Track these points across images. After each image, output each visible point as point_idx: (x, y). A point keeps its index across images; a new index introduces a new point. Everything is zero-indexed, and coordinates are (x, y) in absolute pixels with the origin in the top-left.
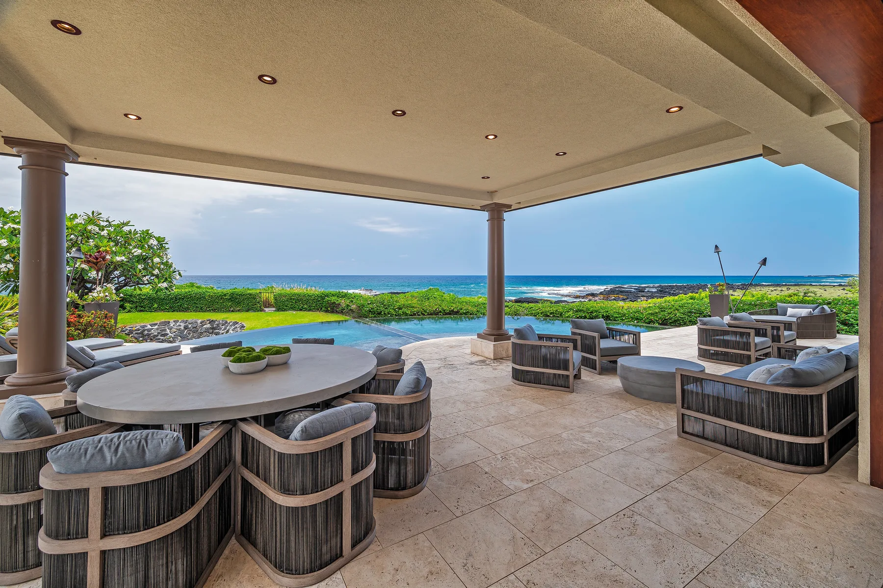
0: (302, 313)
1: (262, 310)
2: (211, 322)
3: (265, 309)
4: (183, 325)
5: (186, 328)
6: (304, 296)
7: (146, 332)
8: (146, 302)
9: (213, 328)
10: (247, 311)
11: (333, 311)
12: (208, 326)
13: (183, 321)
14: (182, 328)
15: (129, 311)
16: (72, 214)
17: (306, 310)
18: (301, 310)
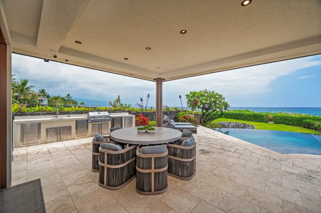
0: (288, 126)
1: (267, 122)
2: (244, 124)
3: (269, 122)
4: (235, 124)
5: (235, 125)
6: (290, 117)
7: (224, 125)
8: (228, 115)
9: (244, 127)
10: (260, 122)
11: (309, 128)
12: (243, 126)
13: (235, 123)
14: (234, 125)
15: (223, 118)
17: (291, 125)
18: (288, 125)
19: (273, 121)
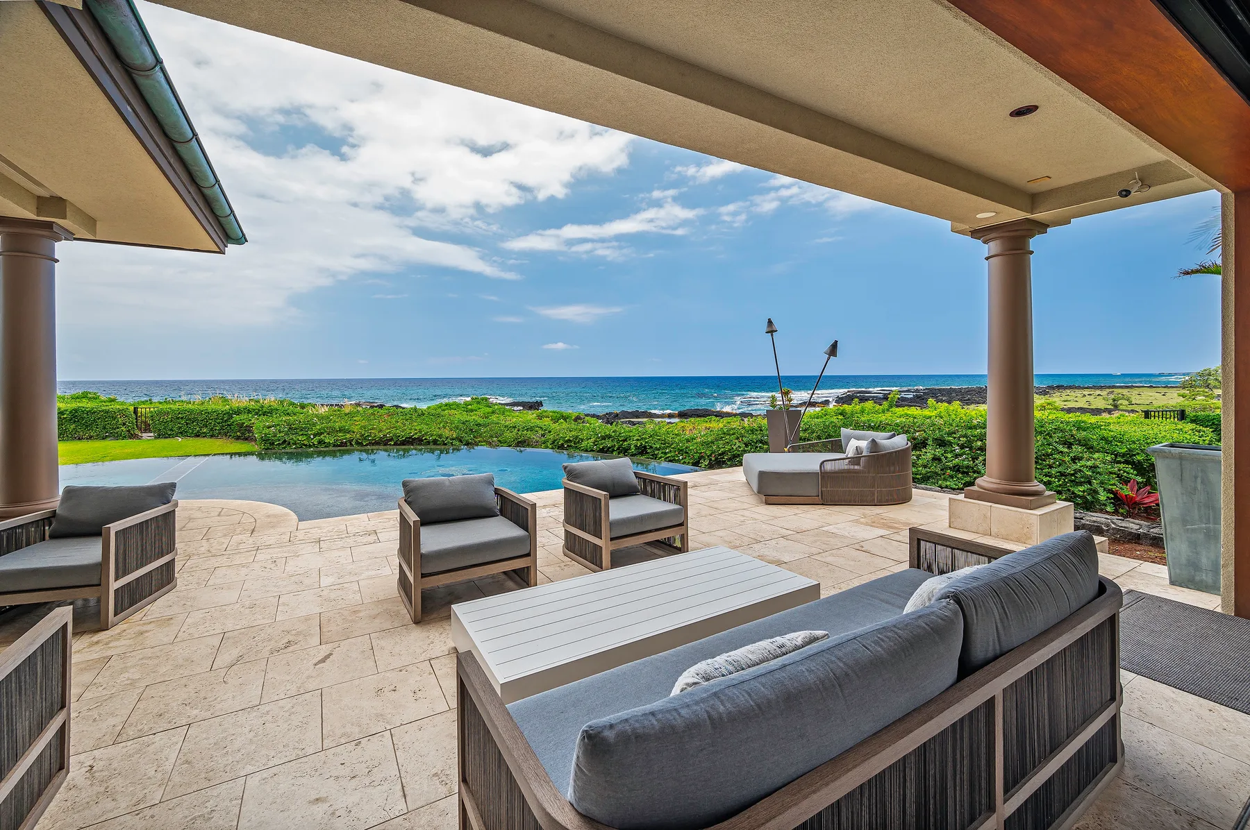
3: (141, 435)
11: (247, 439)
17: (205, 436)
19: (150, 431)
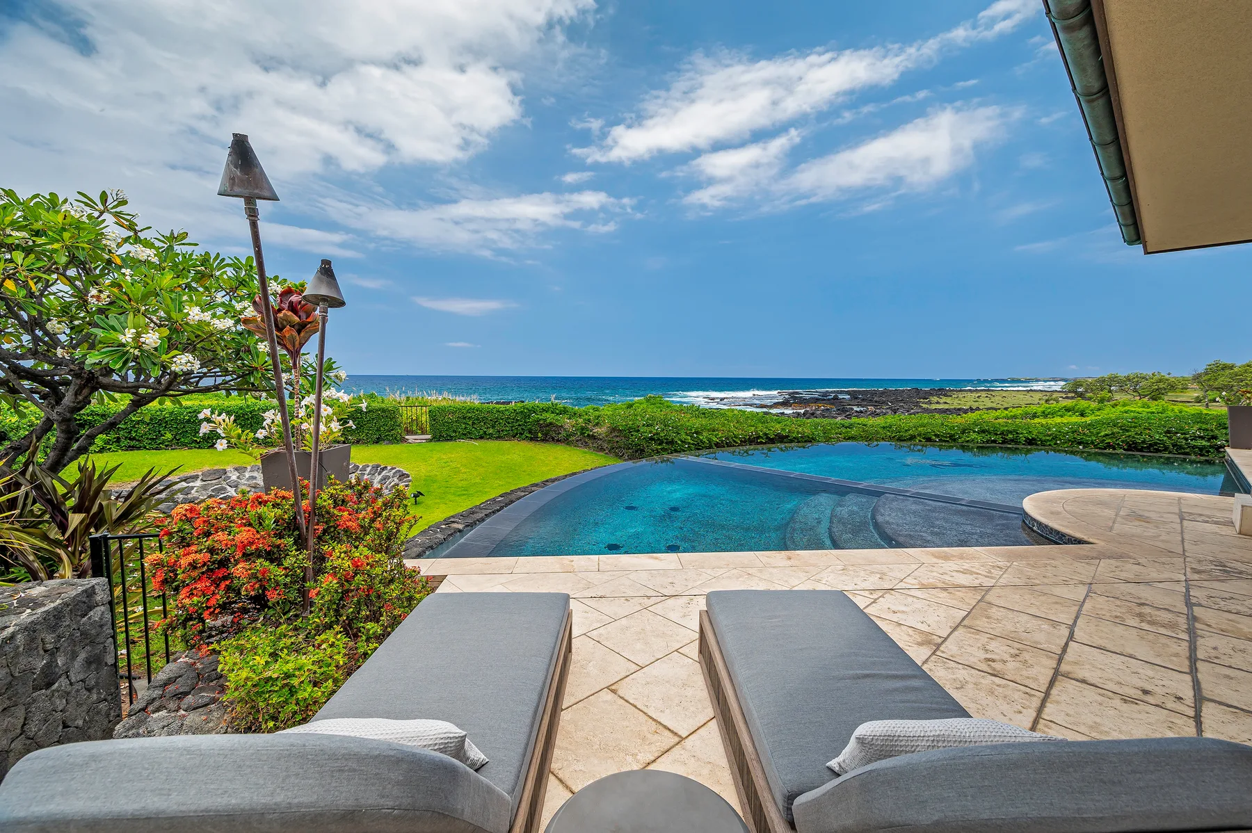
0: (482, 442)
1: (403, 440)
3: (407, 437)
6: (490, 412)
11: (548, 440)
16: (37, 196)
19: (425, 434)
